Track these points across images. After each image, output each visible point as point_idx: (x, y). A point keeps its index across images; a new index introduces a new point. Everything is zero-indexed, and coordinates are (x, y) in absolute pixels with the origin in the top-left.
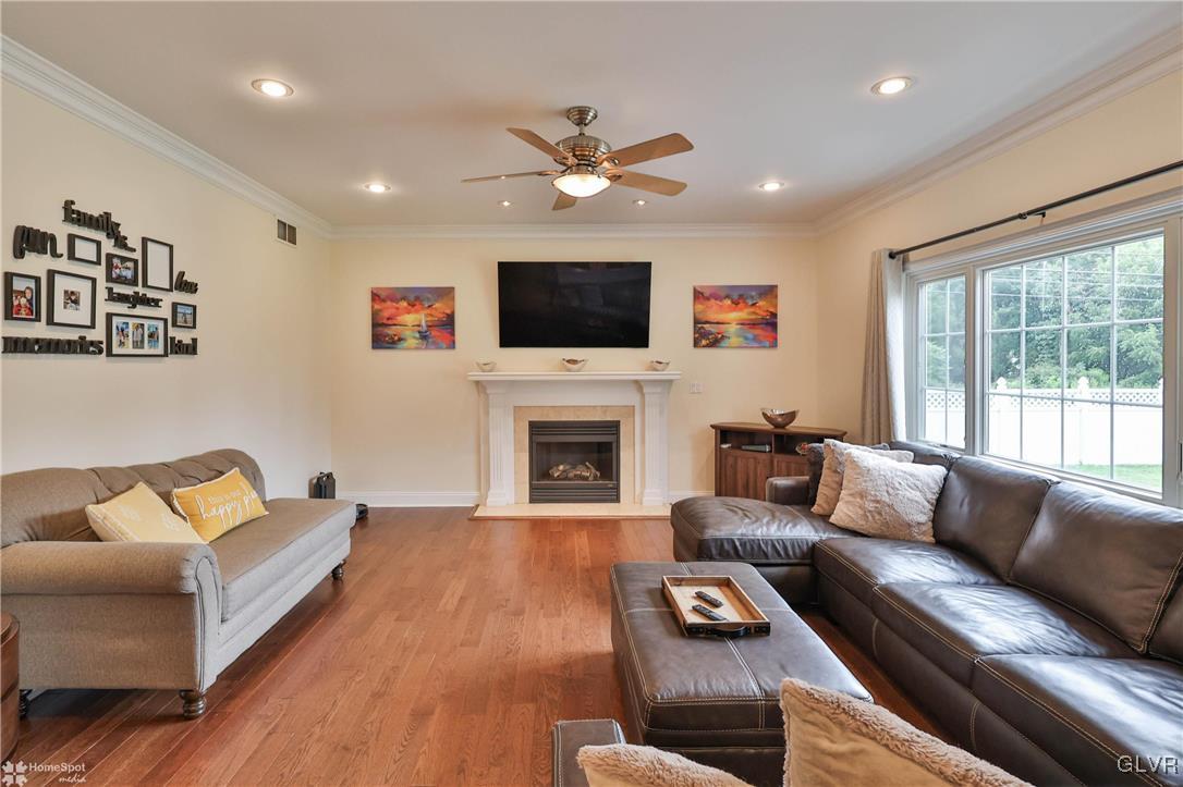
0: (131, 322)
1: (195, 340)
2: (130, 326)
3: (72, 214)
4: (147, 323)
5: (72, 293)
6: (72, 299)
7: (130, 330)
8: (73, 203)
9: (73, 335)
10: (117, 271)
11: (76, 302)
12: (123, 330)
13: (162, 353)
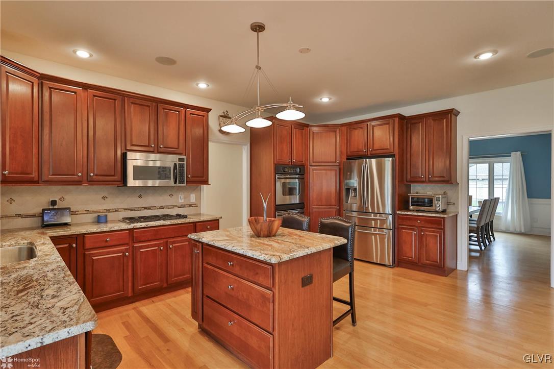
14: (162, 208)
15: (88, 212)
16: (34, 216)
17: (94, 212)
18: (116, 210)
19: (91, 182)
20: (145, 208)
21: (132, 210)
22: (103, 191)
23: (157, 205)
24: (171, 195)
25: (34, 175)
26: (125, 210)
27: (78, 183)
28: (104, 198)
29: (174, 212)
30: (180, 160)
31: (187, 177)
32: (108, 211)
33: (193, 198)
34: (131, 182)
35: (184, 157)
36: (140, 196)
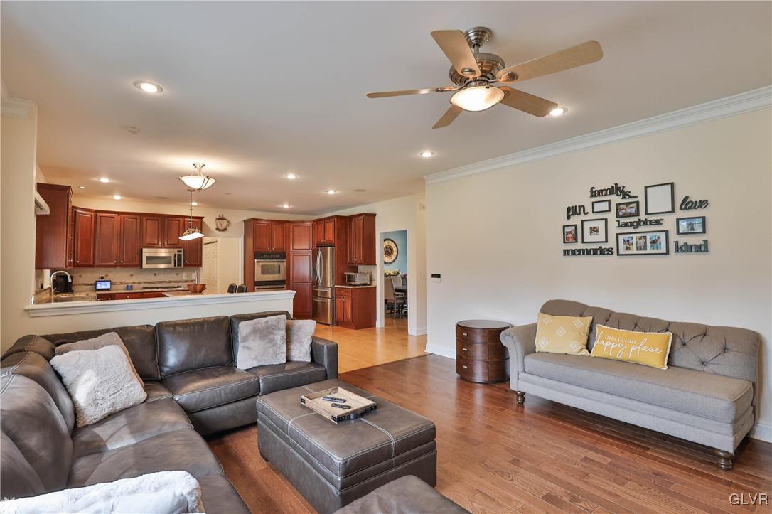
0: (634, 236)
1: (706, 242)
2: (634, 238)
3: (594, 193)
4: (648, 236)
5: (594, 228)
6: (594, 230)
7: (634, 241)
8: (594, 188)
9: (597, 246)
10: (624, 211)
11: (597, 231)
12: (628, 241)
13: (665, 252)
14: (170, 282)
15: (122, 283)
16: (91, 285)
17: (125, 284)
18: (139, 283)
19: (122, 266)
20: (159, 282)
21: (149, 283)
22: (132, 271)
23: (167, 280)
24: (177, 274)
25: (91, 263)
26: (145, 283)
27: (114, 266)
28: (131, 275)
29: (176, 285)
30: (178, 251)
31: (184, 261)
32: (134, 283)
33: (194, 276)
34: (145, 266)
35: (182, 250)
36: (155, 275)
